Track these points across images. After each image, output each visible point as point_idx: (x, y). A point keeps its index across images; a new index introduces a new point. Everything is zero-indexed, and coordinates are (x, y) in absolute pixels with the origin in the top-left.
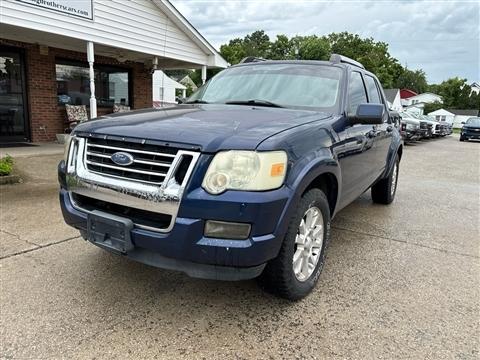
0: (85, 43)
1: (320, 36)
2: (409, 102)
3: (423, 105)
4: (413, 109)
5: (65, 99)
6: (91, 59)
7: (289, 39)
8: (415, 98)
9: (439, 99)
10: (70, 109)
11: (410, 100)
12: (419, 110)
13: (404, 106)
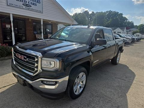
7: (95, 13)
11: (129, 30)
12: (131, 33)
13: (127, 32)
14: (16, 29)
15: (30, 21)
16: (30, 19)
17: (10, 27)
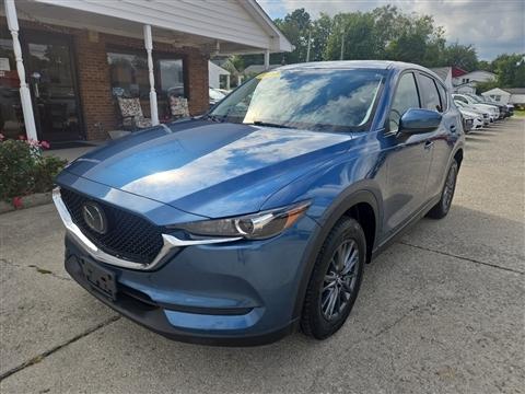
1: (364, 12)
2: (460, 81)
3: (474, 84)
4: (465, 89)
5: (119, 92)
7: (332, 17)
8: (466, 77)
9: (493, 77)
10: (123, 103)
13: (454, 86)
14: (37, 76)
15: (94, 39)
16: (94, 33)
17: (8, 69)
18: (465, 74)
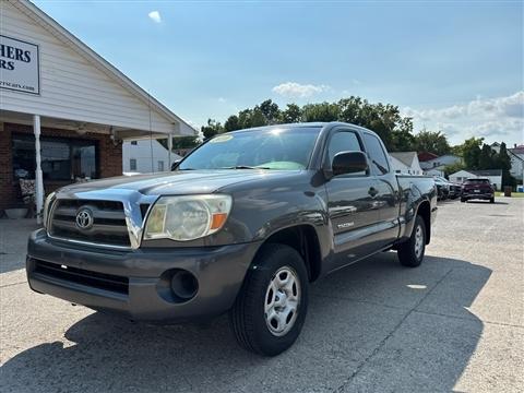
0: (31, 117)
2: (431, 165)
3: (444, 168)
4: (434, 171)
6: (38, 132)
8: (436, 161)
11: (432, 163)
12: (439, 173)
13: (424, 169)
18: (434, 158)
